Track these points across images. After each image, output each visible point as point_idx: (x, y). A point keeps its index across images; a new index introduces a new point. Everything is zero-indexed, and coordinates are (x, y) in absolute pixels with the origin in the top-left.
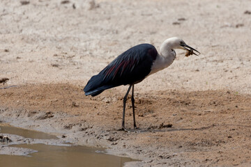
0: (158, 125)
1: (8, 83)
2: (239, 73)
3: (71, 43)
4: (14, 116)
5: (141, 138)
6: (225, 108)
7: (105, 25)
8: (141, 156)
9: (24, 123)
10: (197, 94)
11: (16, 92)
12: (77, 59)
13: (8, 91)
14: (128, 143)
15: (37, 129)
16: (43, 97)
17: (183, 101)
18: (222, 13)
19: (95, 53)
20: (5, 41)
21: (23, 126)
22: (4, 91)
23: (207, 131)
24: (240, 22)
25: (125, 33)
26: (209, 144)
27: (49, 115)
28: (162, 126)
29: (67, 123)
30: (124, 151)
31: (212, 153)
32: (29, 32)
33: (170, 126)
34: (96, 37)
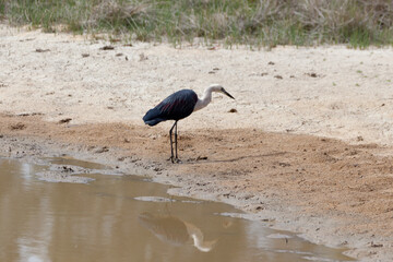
0: (196, 157)
1: (71, 122)
2: (263, 114)
3: (124, 89)
4: (76, 150)
5: (181, 169)
6: (252, 143)
7: (153, 74)
8: (181, 184)
9: (84, 156)
10: (228, 132)
11: (78, 130)
12: (128, 103)
13: (72, 129)
14: (171, 173)
15: (96, 161)
16: (100, 135)
17: (217, 138)
18: (250, 64)
19: (143, 97)
20: (69, 88)
21: (84, 158)
22: (67, 130)
23: (236, 162)
24: (265, 71)
25: (168, 81)
26: (238, 173)
27: (105, 149)
28: (199, 158)
29: (120, 156)
30: (167, 179)
31: (240, 181)
32: (89, 80)
33: (205, 158)
34: (145, 84)
